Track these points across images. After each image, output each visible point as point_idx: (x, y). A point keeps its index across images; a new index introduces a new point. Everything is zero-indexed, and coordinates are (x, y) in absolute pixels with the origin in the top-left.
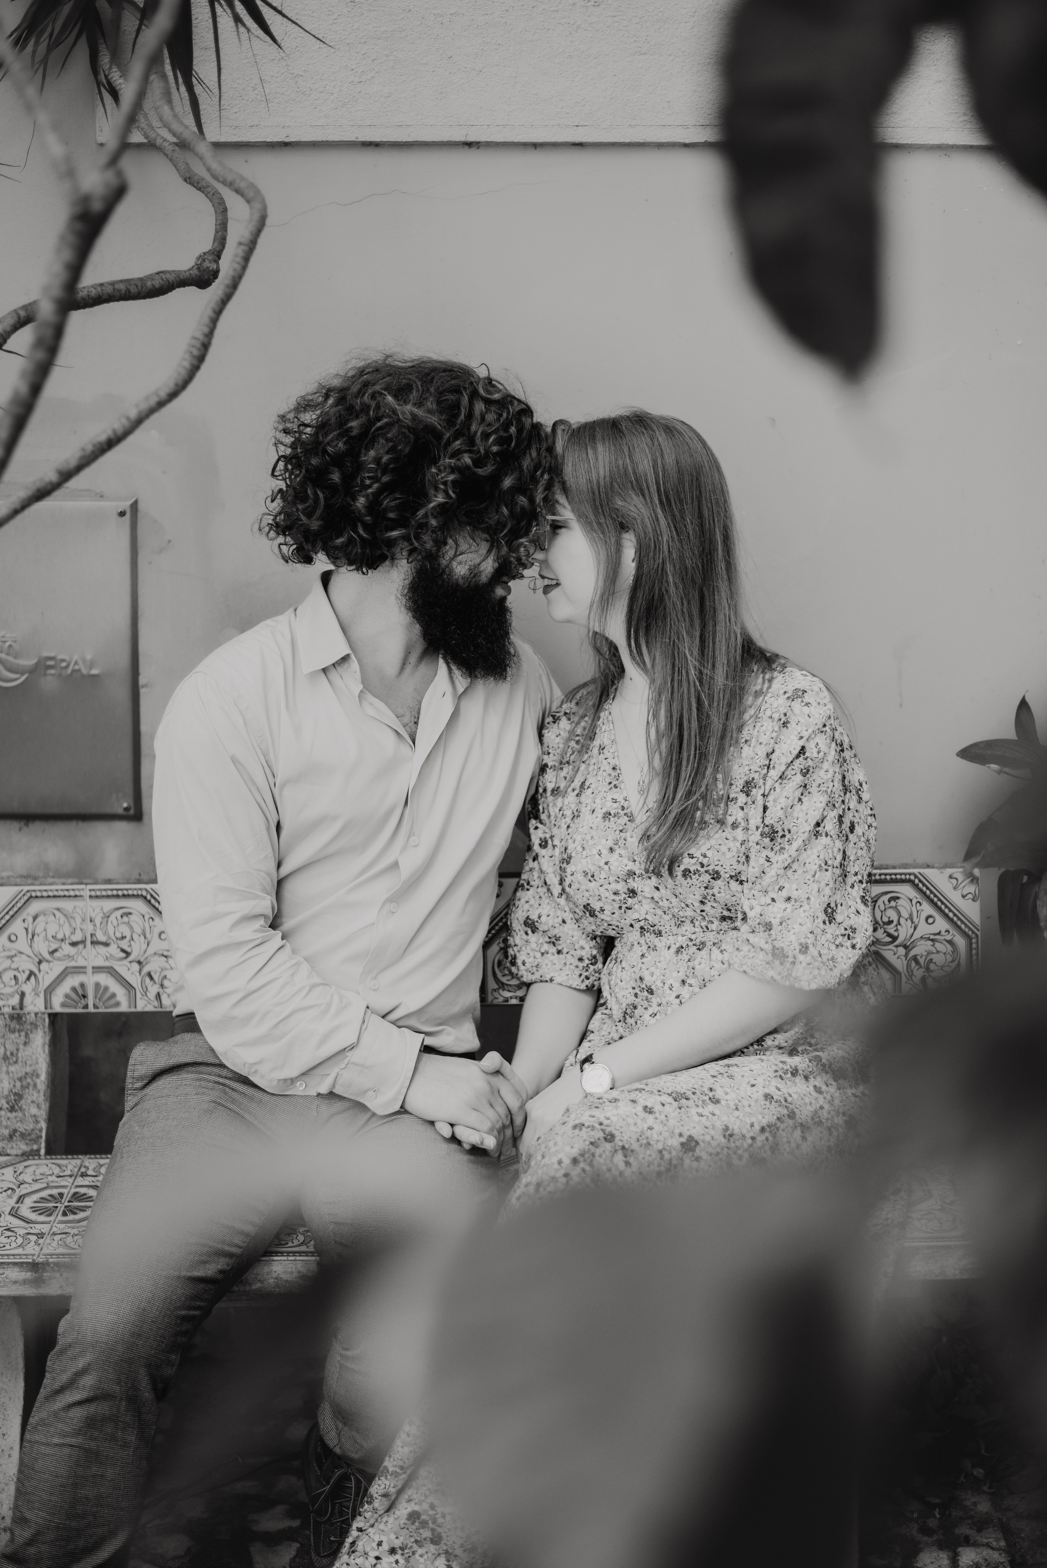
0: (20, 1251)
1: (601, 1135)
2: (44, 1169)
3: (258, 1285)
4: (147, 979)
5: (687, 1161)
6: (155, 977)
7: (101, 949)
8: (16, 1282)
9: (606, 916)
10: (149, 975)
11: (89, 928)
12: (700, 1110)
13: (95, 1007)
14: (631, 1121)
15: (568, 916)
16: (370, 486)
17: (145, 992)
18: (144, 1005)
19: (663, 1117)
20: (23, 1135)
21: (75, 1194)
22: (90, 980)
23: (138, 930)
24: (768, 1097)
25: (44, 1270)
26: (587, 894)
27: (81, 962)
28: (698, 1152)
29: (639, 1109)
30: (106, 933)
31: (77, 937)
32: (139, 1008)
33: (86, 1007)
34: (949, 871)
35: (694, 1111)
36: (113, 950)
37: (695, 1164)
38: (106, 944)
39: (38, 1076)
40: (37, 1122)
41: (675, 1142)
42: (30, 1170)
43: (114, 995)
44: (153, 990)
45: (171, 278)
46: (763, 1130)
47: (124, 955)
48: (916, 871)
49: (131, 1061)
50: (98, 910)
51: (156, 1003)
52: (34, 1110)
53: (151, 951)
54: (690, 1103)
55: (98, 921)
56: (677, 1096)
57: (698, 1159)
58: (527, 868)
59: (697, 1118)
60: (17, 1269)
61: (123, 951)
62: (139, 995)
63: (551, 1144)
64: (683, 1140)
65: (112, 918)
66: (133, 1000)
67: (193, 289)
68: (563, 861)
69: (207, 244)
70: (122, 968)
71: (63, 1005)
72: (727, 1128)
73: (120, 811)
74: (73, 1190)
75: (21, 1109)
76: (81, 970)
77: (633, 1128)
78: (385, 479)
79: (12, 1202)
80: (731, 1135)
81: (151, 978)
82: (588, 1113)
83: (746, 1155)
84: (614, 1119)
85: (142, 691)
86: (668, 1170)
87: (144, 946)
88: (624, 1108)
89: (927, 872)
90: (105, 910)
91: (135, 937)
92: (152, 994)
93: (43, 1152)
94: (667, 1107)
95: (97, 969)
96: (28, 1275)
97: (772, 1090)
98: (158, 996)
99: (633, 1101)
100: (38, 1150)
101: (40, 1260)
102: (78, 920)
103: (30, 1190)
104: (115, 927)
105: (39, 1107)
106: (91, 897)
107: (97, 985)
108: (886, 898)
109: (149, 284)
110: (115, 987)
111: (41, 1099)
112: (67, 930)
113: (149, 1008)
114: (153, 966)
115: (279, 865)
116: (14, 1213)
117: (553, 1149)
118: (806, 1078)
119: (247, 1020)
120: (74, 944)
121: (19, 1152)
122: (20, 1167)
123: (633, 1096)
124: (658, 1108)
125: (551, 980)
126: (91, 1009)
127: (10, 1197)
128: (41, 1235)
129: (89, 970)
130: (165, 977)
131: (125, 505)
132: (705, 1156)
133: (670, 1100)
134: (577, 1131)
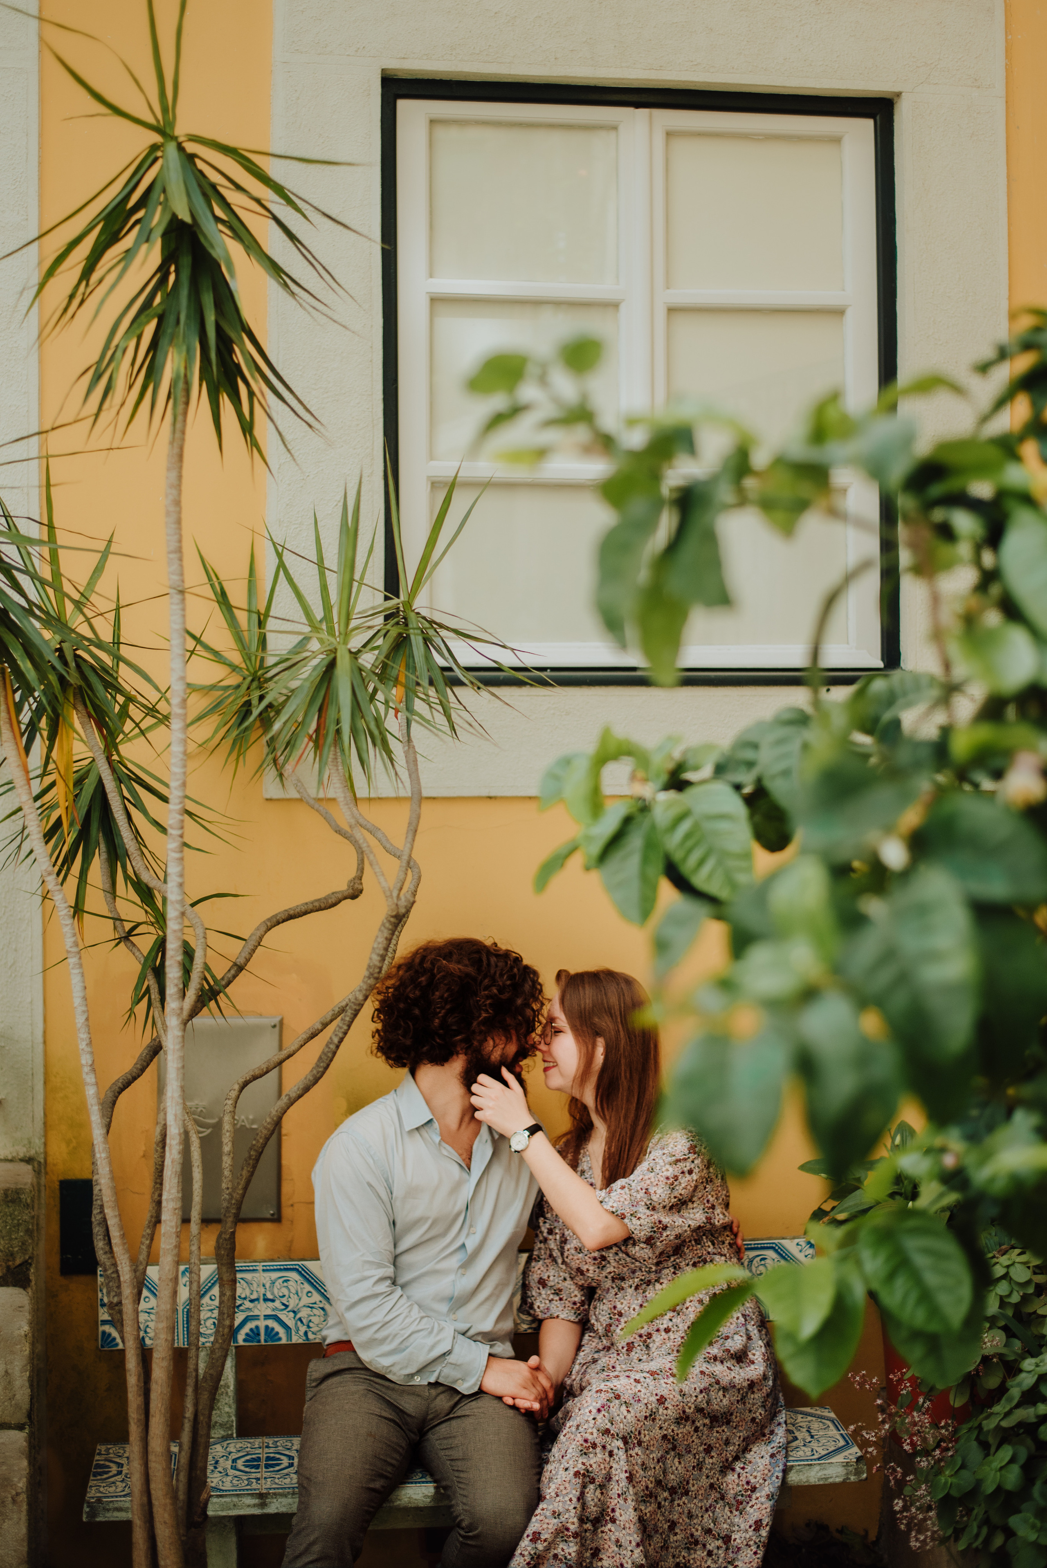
0: (249, 1487)
1: (613, 1395)
2: (240, 1445)
3: (398, 1502)
4: (299, 1323)
5: (661, 1410)
6: (304, 1321)
7: (270, 1304)
8: (249, 1506)
9: (590, 1274)
10: (300, 1319)
11: (262, 1290)
12: (666, 1381)
13: (266, 1341)
14: (628, 1387)
15: (567, 1275)
16: (440, 1012)
17: (298, 1330)
18: (295, 1339)
19: (645, 1385)
20: (221, 1425)
21: (267, 1457)
22: (262, 1324)
23: (293, 1291)
24: (702, 1373)
25: (267, 1498)
26: (578, 1262)
27: (256, 1312)
28: (666, 1405)
29: (632, 1381)
30: (273, 1294)
31: (254, 1297)
32: (294, 1341)
33: (259, 1341)
34: (797, 1241)
35: (662, 1381)
36: (277, 1304)
37: (665, 1412)
38: (273, 1301)
39: (228, 1387)
40: (230, 1417)
41: (654, 1399)
42: (232, 1445)
43: (277, 1333)
44: (303, 1329)
45: (340, 896)
46: (701, 1392)
47: (283, 1307)
48: (776, 1241)
49: (309, 1370)
50: (268, 1279)
51: (304, 1338)
52: (227, 1409)
53: (301, 1304)
54: (660, 1377)
55: (267, 1286)
56: (652, 1373)
57: (666, 1409)
58: (536, 1248)
59: (665, 1385)
60: (250, 1497)
61: (284, 1304)
62: (293, 1333)
63: (584, 1402)
64: (658, 1397)
65: (277, 1284)
66: (289, 1336)
67: (349, 900)
68: (562, 1242)
69: (353, 873)
70: (283, 1316)
71: (245, 1340)
72: (681, 1391)
73: (269, 1216)
74: (265, 1455)
75: (218, 1408)
76: (256, 1318)
77: (630, 1391)
78: (448, 1007)
79: (230, 1462)
80: (684, 1395)
81: (302, 1322)
82: (603, 1384)
83: (693, 1406)
84: (619, 1386)
85: (284, 1138)
86: (651, 1415)
87: (297, 1301)
88: (623, 1381)
89: (783, 1242)
90: (273, 1278)
91: (291, 1295)
92: (302, 1333)
93: (235, 1435)
94: (647, 1379)
95: (267, 1317)
96: (257, 1501)
97: (704, 1369)
98: (306, 1333)
99: (628, 1377)
100: (232, 1434)
101: (264, 1491)
102: (255, 1285)
103: (237, 1456)
104: (279, 1290)
105: (230, 1407)
106: (264, 1270)
107: (267, 1327)
108: (758, 1259)
109: (330, 901)
110: (278, 1328)
111: (231, 1401)
112: (248, 1292)
113: (300, 1341)
114: (304, 1313)
115: (395, 1246)
116: (234, 1468)
117: (586, 1405)
118: (722, 1362)
119: (383, 1340)
120: (252, 1301)
121: (220, 1436)
122: (225, 1444)
123: (627, 1373)
124: (642, 1380)
125: (558, 1317)
126: (263, 1343)
127: (227, 1460)
128: (258, 1479)
129: (262, 1318)
130: (310, 1321)
131: (276, 1021)
132: (670, 1407)
133: (648, 1375)
134: (599, 1394)
